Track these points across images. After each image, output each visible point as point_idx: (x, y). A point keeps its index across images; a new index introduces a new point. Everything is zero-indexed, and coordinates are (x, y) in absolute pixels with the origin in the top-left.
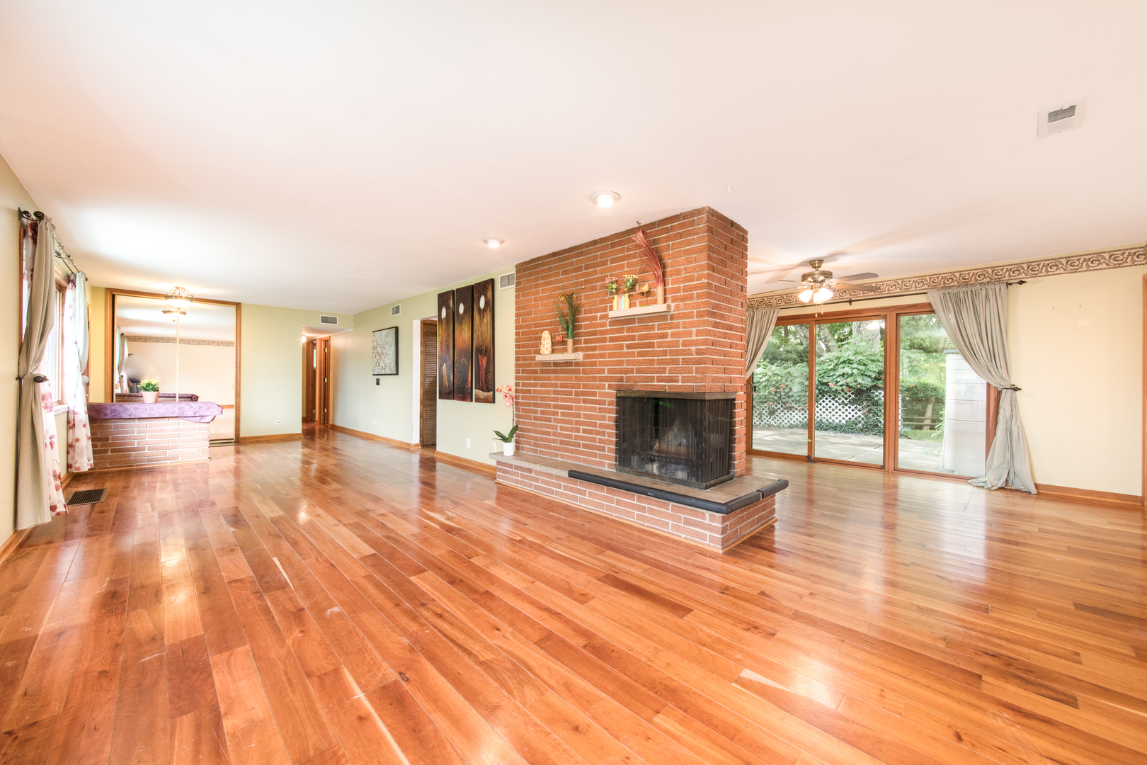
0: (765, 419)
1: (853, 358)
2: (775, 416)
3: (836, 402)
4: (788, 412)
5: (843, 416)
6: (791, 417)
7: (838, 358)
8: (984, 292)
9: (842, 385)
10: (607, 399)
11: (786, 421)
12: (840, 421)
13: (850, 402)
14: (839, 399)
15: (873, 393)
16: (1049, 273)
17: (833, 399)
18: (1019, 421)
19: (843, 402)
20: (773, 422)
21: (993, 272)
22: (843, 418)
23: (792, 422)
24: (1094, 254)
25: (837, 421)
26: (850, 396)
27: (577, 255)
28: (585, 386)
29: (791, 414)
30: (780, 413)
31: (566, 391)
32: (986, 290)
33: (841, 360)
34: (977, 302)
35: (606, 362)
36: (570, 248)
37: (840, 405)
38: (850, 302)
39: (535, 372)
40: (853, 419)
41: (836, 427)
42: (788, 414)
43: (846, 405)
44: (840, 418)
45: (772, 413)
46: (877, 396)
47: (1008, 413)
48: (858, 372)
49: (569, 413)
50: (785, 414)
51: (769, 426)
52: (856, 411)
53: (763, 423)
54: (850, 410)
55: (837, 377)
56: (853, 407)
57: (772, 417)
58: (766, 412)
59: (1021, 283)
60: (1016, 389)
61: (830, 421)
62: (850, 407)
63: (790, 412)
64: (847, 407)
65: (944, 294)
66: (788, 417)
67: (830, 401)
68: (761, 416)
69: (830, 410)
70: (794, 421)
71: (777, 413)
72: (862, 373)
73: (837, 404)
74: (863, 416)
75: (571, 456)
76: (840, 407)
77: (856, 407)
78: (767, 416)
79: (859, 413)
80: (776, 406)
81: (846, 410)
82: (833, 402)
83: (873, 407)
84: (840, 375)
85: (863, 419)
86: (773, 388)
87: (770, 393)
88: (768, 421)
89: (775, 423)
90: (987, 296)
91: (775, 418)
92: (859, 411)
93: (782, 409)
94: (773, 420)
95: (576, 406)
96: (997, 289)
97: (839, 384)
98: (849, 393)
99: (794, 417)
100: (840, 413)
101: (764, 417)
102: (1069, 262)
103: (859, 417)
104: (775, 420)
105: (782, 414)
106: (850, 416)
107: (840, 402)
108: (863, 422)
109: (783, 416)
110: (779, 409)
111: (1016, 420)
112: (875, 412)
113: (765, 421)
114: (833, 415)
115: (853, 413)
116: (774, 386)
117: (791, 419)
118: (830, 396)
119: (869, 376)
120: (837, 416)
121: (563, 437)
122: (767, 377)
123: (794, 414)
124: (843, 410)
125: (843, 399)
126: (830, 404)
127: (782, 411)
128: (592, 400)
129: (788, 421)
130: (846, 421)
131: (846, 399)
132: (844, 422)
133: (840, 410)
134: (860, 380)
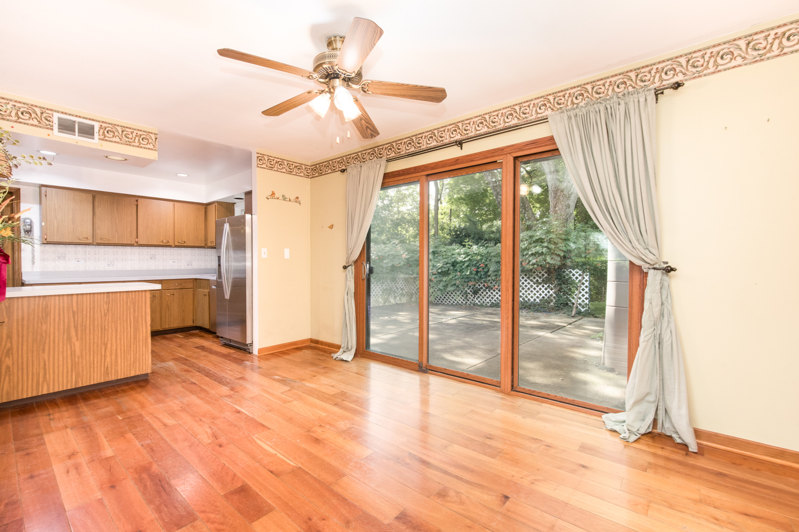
0: (470, 298)
1: (544, 237)
2: (478, 295)
3: (531, 280)
4: (489, 291)
5: (538, 294)
6: (492, 296)
7: (531, 237)
8: (622, 107)
9: (533, 264)
11: (488, 300)
12: (535, 300)
13: (543, 280)
14: (534, 278)
15: (564, 272)
16: (720, 68)
17: (528, 278)
18: (672, 326)
19: (537, 280)
20: (477, 301)
21: (637, 76)
22: (538, 297)
23: (493, 301)
24: (792, 23)
25: (532, 300)
26: (543, 275)
29: (492, 293)
30: (482, 293)
32: (626, 104)
33: (534, 239)
34: (612, 126)
37: (534, 283)
38: (460, 143)
40: (546, 297)
41: (530, 305)
42: (489, 293)
43: (540, 284)
44: (535, 297)
45: (475, 292)
46: (567, 274)
47: (657, 310)
48: (548, 250)
50: (487, 293)
51: (474, 305)
52: (548, 290)
53: (469, 302)
54: (543, 289)
55: (530, 256)
56: (546, 286)
57: (477, 296)
58: (471, 291)
59: (677, 86)
60: (669, 270)
61: (526, 299)
62: (543, 286)
63: (492, 291)
64: (540, 286)
65: (570, 118)
66: (490, 296)
67: (526, 281)
68: (467, 296)
69: (526, 289)
70: (495, 300)
71: (480, 292)
72: (552, 251)
73: (532, 283)
74: (554, 295)
76: (535, 286)
77: (549, 286)
78: (472, 296)
79: (551, 292)
80: (479, 285)
81: (540, 289)
82: (528, 281)
83: (563, 286)
84: (532, 254)
85: (554, 297)
86: (474, 268)
87: (471, 273)
88: (472, 300)
89: (479, 301)
90: (627, 114)
91: (479, 297)
92: (552, 289)
93: (484, 288)
94: (477, 299)
96: (642, 100)
97: (531, 263)
98: (543, 273)
99: (495, 296)
100: (535, 292)
101: (469, 296)
102: (751, 45)
103: (551, 295)
104: (479, 299)
105: (485, 293)
106: (543, 295)
107: (535, 281)
108: (554, 300)
109: (485, 295)
110: (482, 288)
111: (669, 322)
112: (565, 291)
113: (470, 300)
114: (529, 294)
115: (546, 292)
116: (475, 265)
117: (492, 298)
118: (526, 275)
119: (559, 255)
120: (532, 295)
122: (469, 257)
123: (494, 293)
124: (537, 289)
125: (537, 278)
126: (526, 283)
127: (485, 290)
129: (490, 300)
130: (540, 300)
131: (540, 278)
132: (538, 300)
133: (535, 289)
134: (548, 259)
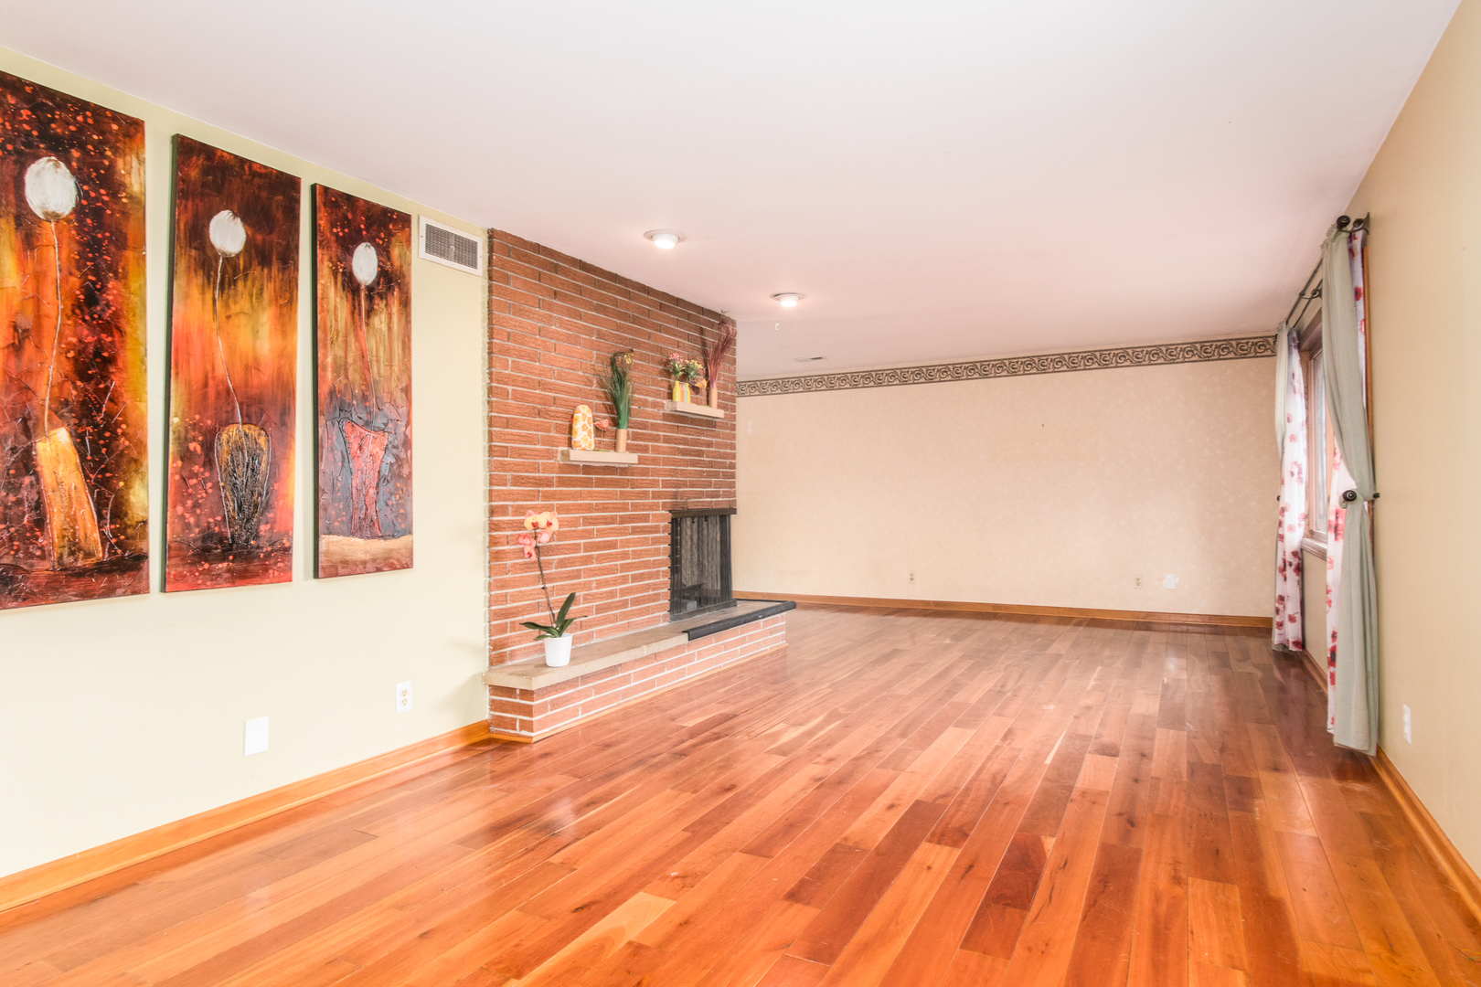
10: (662, 524)
27: (620, 292)
28: (635, 507)
31: (605, 518)
35: (659, 470)
36: (610, 273)
39: (548, 482)
49: (611, 554)
75: (612, 628)
95: (621, 541)
121: (601, 599)
128: (644, 527)
